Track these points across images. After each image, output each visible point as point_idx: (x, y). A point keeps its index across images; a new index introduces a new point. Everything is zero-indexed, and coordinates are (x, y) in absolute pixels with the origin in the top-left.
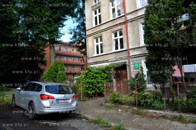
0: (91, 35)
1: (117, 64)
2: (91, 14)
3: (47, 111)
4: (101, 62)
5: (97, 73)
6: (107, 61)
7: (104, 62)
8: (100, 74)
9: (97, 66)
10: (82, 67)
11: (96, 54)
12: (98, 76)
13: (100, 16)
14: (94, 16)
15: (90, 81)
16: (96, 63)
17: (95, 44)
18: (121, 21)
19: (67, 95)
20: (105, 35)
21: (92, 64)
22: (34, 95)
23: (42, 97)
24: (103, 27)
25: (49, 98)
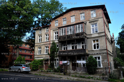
0: (37, 46)
1: (45, 59)
2: (38, 37)
3: (24, 70)
4: (40, 58)
5: (38, 62)
6: (42, 57)
7: (41, 57)
8: (39, 62)
9: (38, 59)
10: (31, 56)
11: (38, 54)
12: (38, 63)
13: (41, 39)
14: (39, 38)
15: (35, 65)
16: (38, 58)
17: (38, 50)
18: (49, 43)
19: (29, 68)
20: (42, 47)
21: (36, 58)
22: (20, 68)
23: (23, 67)
24: (42, 44)
25: (24, 68)
